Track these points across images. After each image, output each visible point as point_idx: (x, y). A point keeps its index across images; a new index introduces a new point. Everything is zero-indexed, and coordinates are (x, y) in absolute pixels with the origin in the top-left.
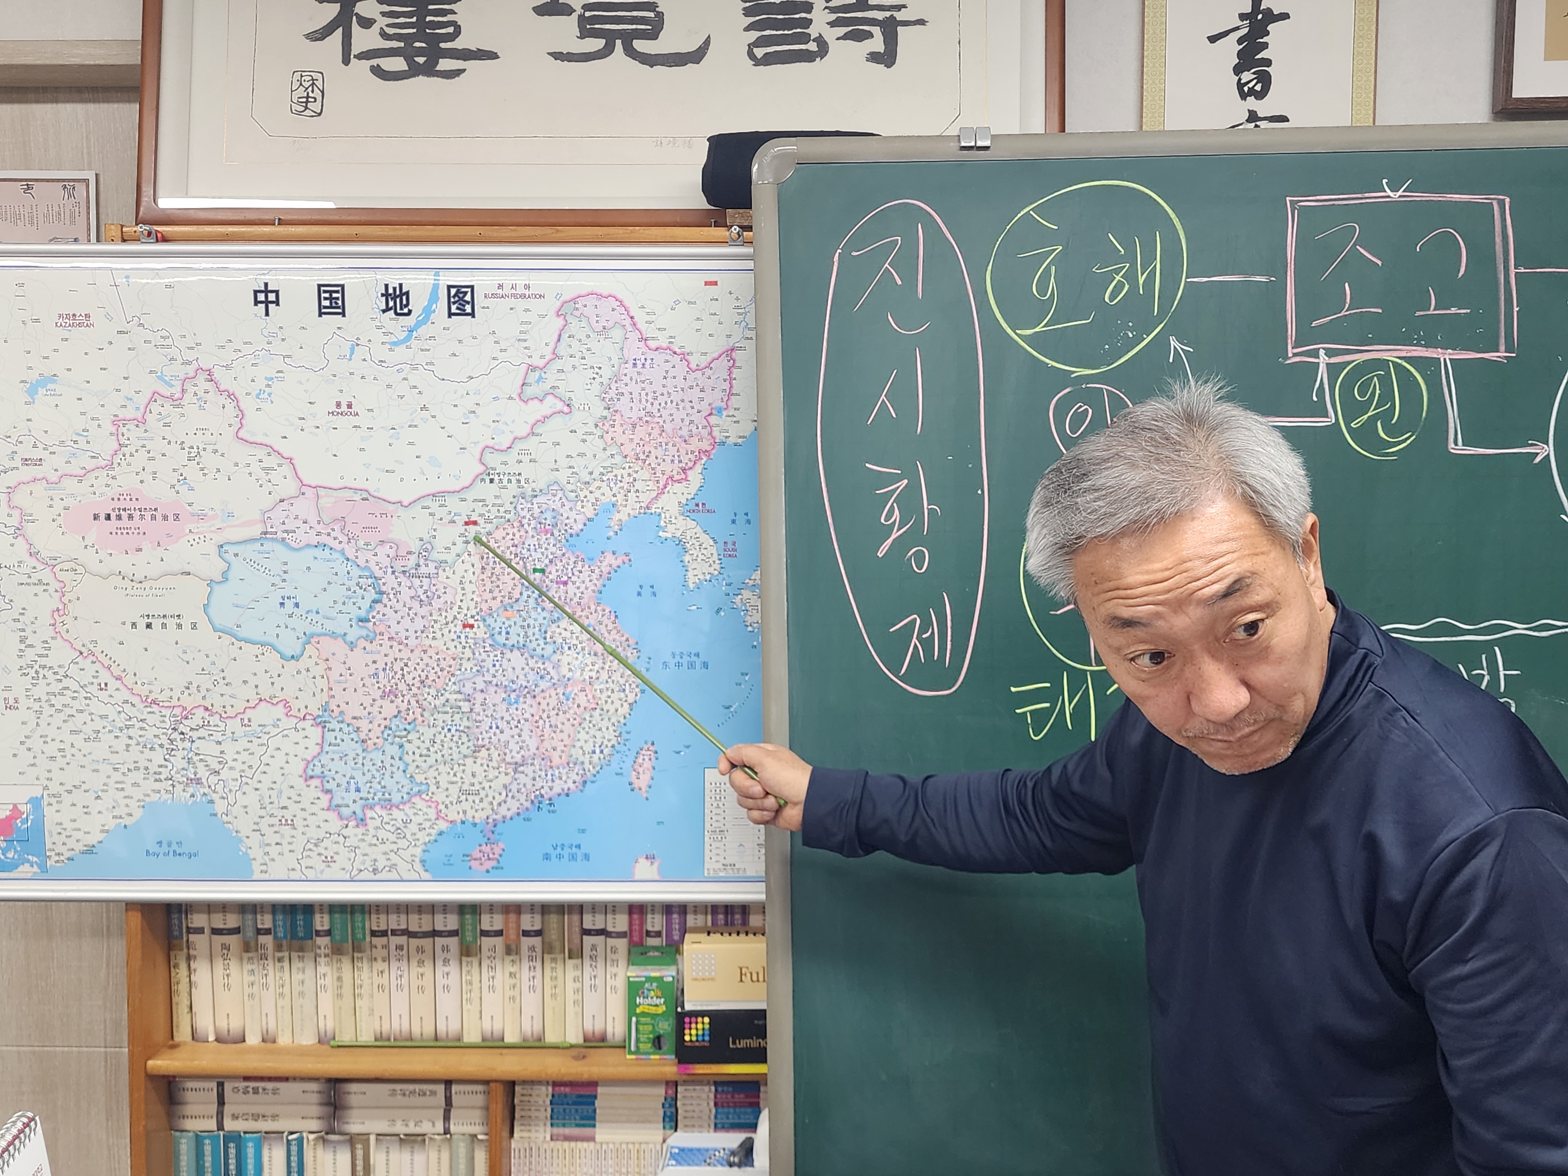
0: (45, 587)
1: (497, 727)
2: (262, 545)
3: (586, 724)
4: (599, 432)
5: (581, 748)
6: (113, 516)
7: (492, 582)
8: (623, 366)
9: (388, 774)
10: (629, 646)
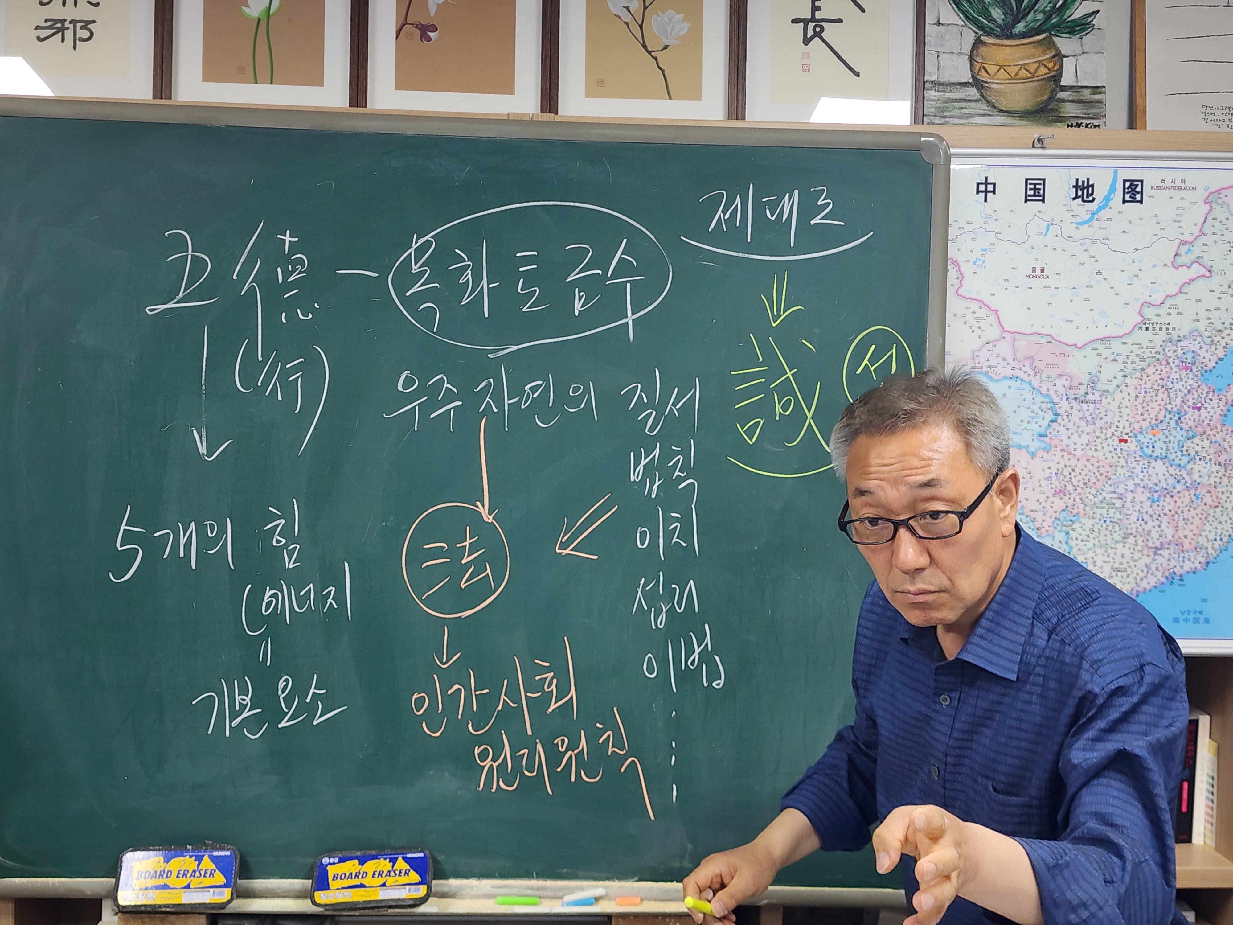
1: (1143, 520)
3: (1210, 518)
4: (1231, 292)
5: (1206, 536)
7: (1143, 407)
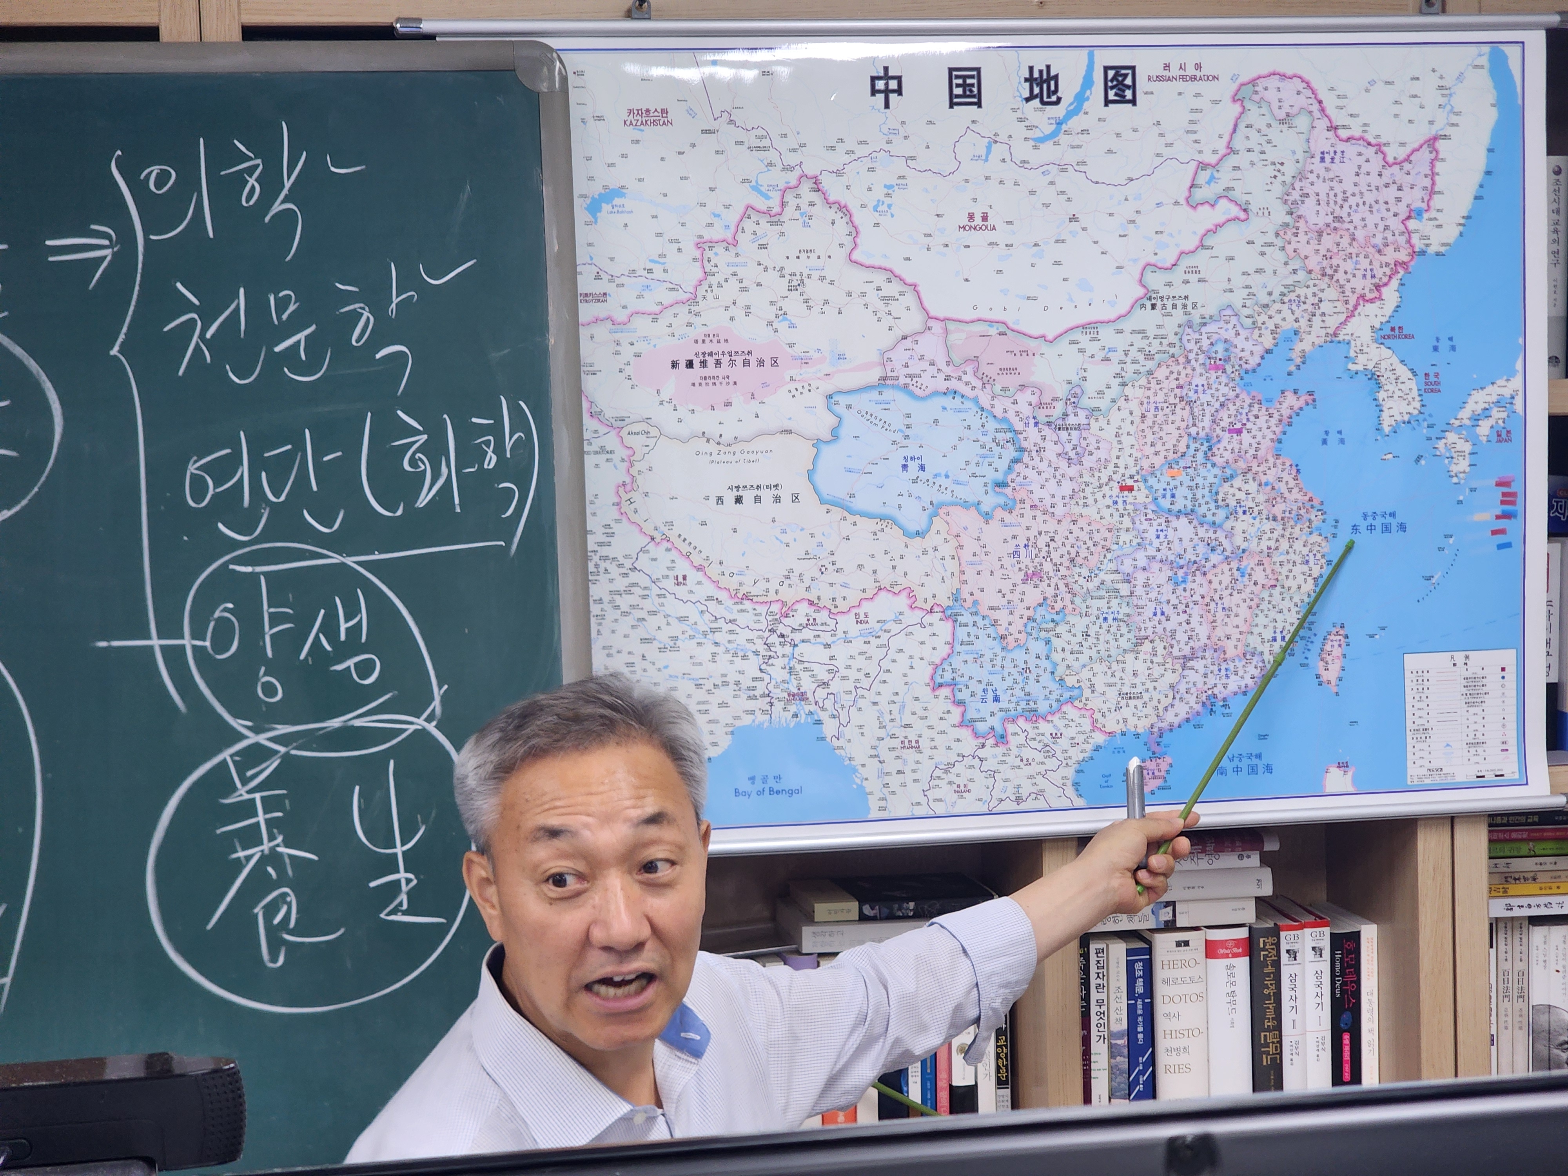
0: (609, 456)
1: (1163, 614)
2: (880, 393)
3: (1264, 606)
4: (1279, 242)
5: (1260, 635)
6: (696, 363)
7: (1154, 433)
8: (1309, 160)
9: (1032, 677)
10: (1312, 507)
